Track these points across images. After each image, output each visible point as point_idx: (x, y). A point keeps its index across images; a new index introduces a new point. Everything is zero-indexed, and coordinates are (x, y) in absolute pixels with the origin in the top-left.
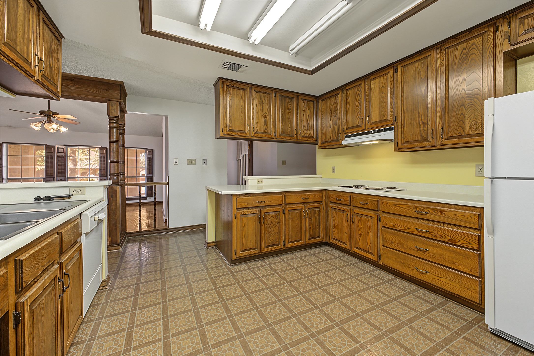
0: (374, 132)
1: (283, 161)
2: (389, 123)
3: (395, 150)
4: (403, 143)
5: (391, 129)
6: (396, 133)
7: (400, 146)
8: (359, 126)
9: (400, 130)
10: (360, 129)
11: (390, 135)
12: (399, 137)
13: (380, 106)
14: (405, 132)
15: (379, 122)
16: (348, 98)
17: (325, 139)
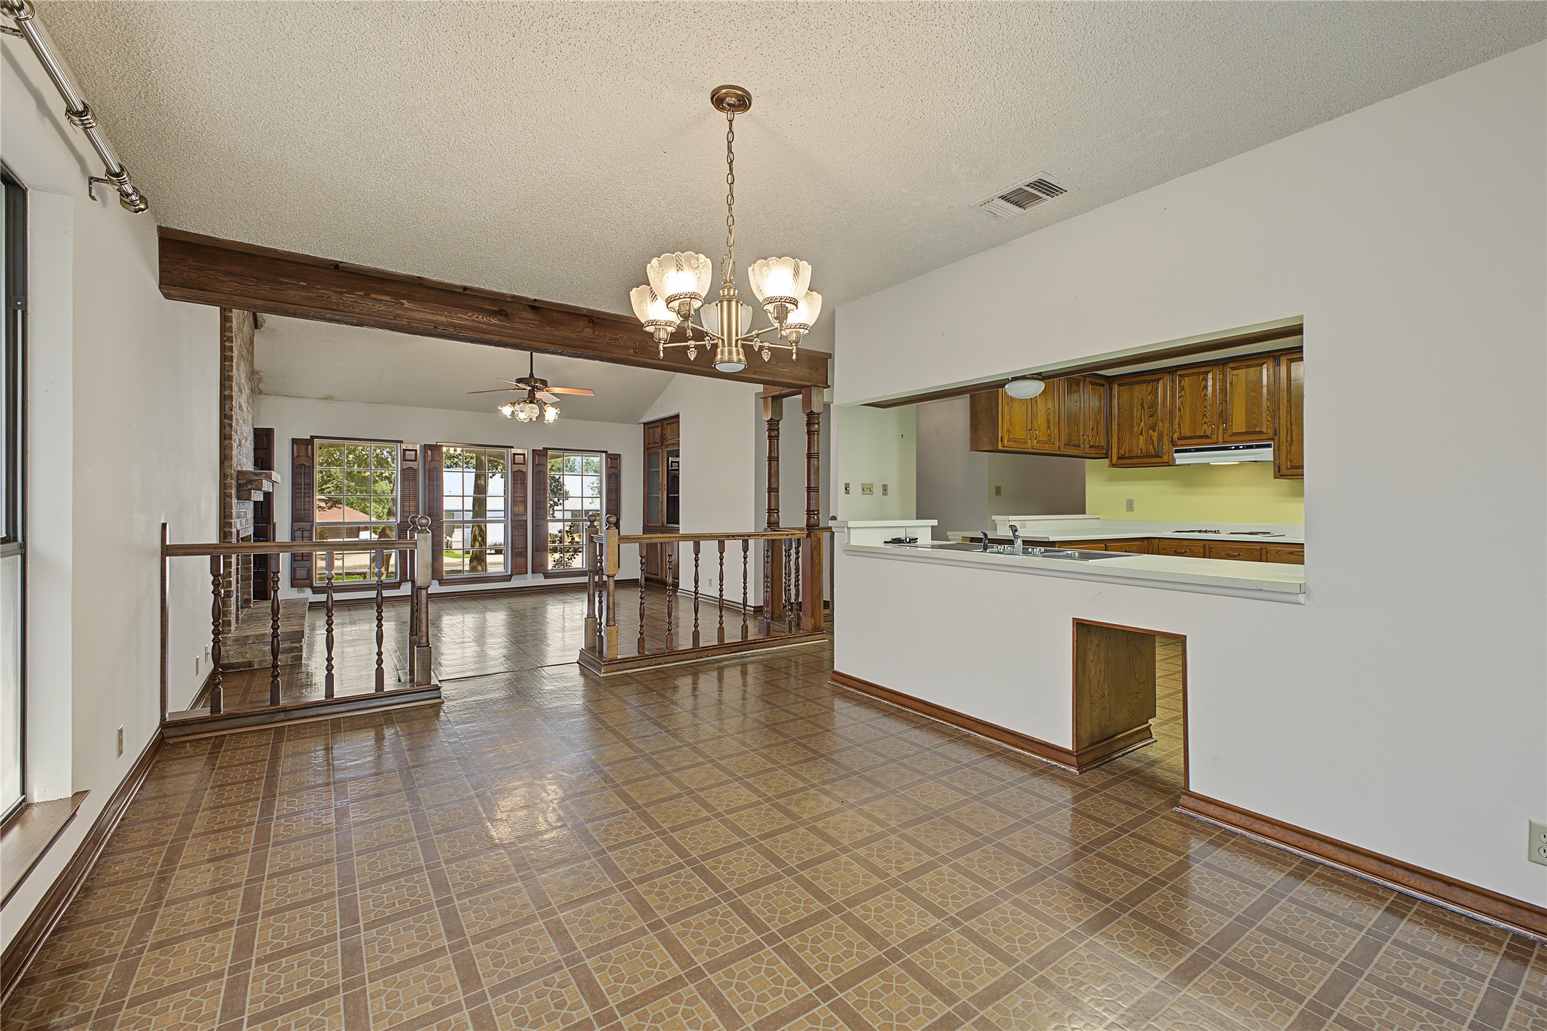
0: (1237, 448)
1: (996, 487)
2: (1265, 437)
3: (1275, 477)
4: (1289, 467)
5: (1269, 446)
6: (1276, 452)
7: (1284, 471)
8: (1207, 437)
9: (1284, 448)
10: (1210, 441)
11: (1267, 454)
12: (1283, 458)
13: (1247, 410)
14: (1292, 452)
15: (1246, 433)
16: (1183, 389)
17: (1127, 452)
